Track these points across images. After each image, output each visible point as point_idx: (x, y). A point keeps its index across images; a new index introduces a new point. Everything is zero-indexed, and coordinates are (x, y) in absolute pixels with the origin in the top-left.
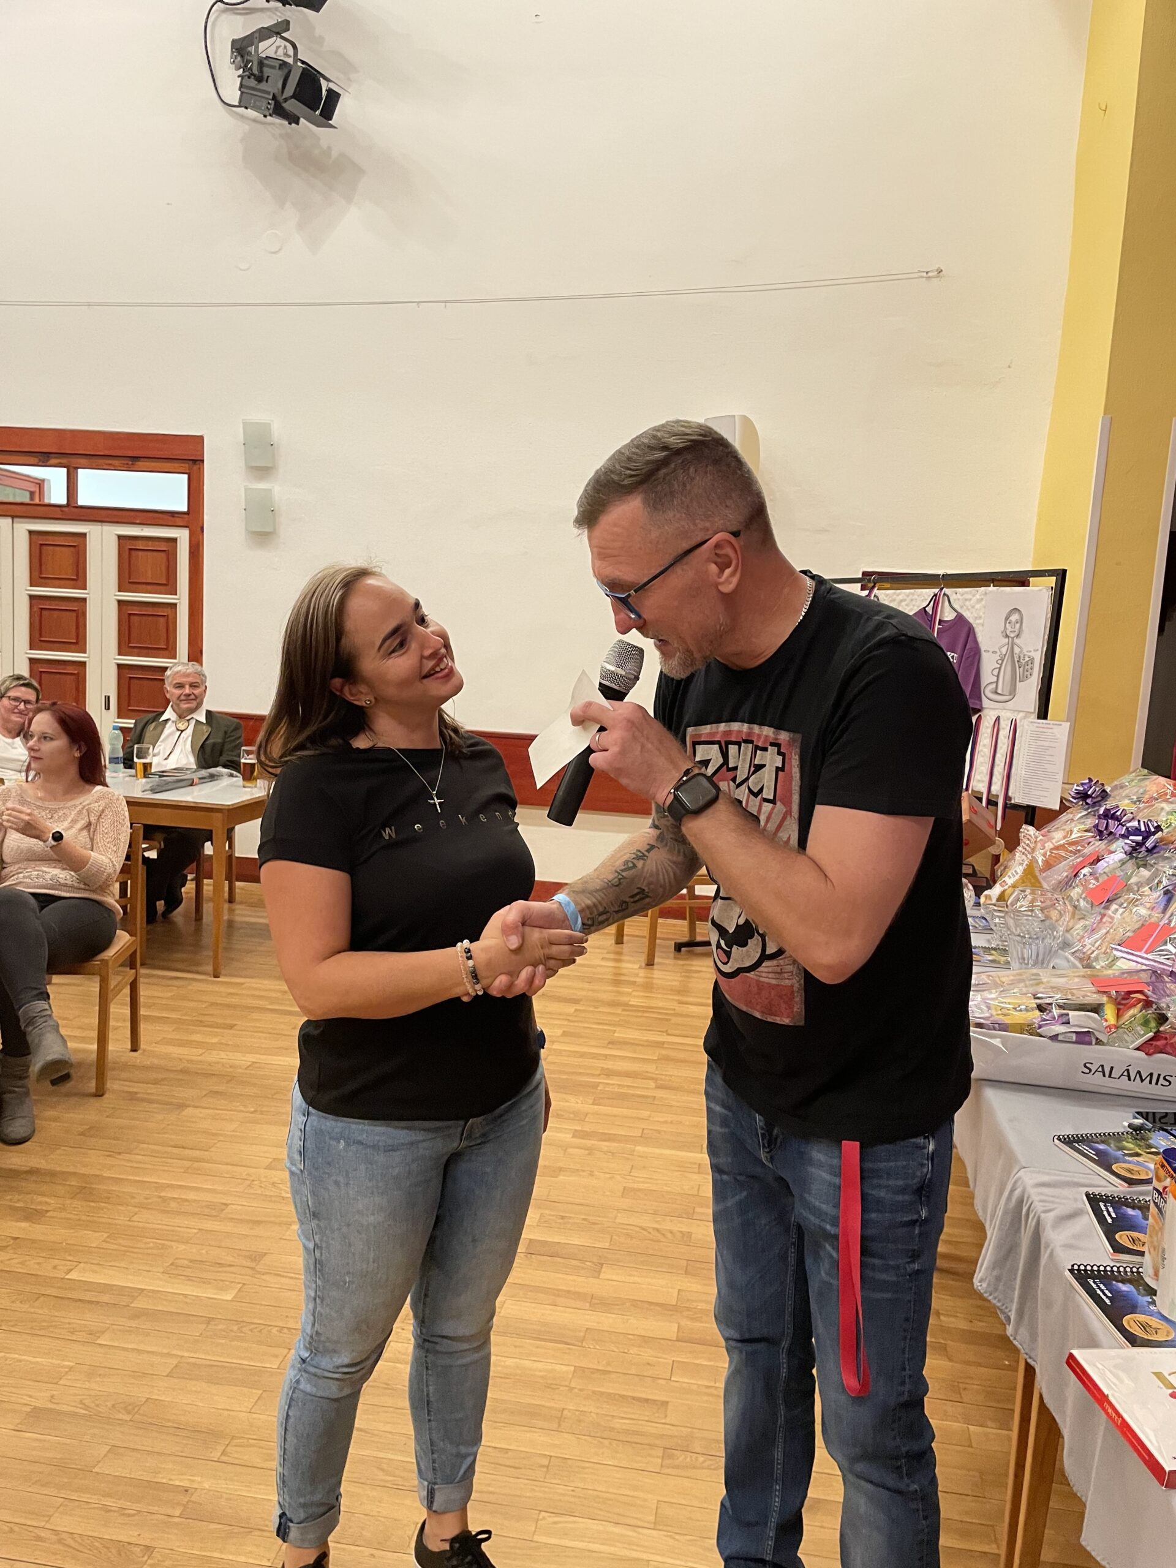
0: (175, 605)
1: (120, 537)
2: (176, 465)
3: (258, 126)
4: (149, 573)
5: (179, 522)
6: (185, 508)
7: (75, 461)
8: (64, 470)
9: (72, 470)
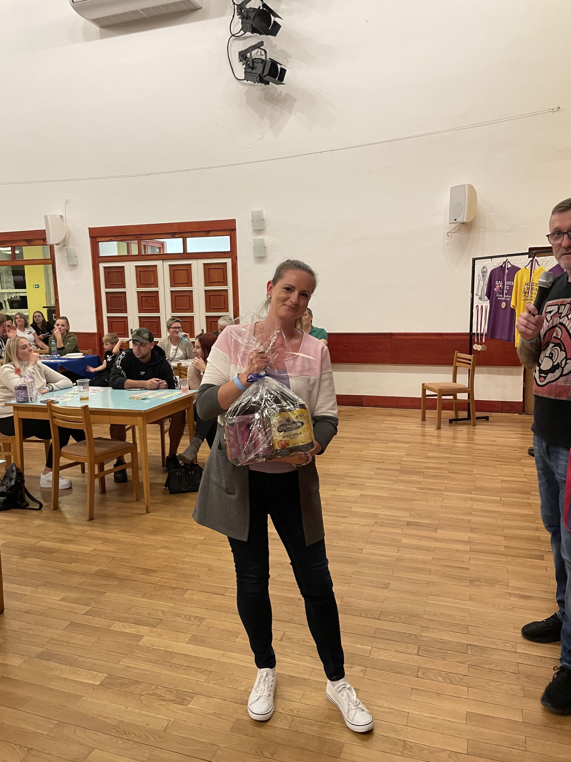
0: (227, 290)
1: (204, 264)
2: (225, 233)
3: (251, 87)
4: (216, 278)
5: (227, 256)
6: (229, 250)
7: (185, 235)
8: (182, 239)
9: (184, 239)
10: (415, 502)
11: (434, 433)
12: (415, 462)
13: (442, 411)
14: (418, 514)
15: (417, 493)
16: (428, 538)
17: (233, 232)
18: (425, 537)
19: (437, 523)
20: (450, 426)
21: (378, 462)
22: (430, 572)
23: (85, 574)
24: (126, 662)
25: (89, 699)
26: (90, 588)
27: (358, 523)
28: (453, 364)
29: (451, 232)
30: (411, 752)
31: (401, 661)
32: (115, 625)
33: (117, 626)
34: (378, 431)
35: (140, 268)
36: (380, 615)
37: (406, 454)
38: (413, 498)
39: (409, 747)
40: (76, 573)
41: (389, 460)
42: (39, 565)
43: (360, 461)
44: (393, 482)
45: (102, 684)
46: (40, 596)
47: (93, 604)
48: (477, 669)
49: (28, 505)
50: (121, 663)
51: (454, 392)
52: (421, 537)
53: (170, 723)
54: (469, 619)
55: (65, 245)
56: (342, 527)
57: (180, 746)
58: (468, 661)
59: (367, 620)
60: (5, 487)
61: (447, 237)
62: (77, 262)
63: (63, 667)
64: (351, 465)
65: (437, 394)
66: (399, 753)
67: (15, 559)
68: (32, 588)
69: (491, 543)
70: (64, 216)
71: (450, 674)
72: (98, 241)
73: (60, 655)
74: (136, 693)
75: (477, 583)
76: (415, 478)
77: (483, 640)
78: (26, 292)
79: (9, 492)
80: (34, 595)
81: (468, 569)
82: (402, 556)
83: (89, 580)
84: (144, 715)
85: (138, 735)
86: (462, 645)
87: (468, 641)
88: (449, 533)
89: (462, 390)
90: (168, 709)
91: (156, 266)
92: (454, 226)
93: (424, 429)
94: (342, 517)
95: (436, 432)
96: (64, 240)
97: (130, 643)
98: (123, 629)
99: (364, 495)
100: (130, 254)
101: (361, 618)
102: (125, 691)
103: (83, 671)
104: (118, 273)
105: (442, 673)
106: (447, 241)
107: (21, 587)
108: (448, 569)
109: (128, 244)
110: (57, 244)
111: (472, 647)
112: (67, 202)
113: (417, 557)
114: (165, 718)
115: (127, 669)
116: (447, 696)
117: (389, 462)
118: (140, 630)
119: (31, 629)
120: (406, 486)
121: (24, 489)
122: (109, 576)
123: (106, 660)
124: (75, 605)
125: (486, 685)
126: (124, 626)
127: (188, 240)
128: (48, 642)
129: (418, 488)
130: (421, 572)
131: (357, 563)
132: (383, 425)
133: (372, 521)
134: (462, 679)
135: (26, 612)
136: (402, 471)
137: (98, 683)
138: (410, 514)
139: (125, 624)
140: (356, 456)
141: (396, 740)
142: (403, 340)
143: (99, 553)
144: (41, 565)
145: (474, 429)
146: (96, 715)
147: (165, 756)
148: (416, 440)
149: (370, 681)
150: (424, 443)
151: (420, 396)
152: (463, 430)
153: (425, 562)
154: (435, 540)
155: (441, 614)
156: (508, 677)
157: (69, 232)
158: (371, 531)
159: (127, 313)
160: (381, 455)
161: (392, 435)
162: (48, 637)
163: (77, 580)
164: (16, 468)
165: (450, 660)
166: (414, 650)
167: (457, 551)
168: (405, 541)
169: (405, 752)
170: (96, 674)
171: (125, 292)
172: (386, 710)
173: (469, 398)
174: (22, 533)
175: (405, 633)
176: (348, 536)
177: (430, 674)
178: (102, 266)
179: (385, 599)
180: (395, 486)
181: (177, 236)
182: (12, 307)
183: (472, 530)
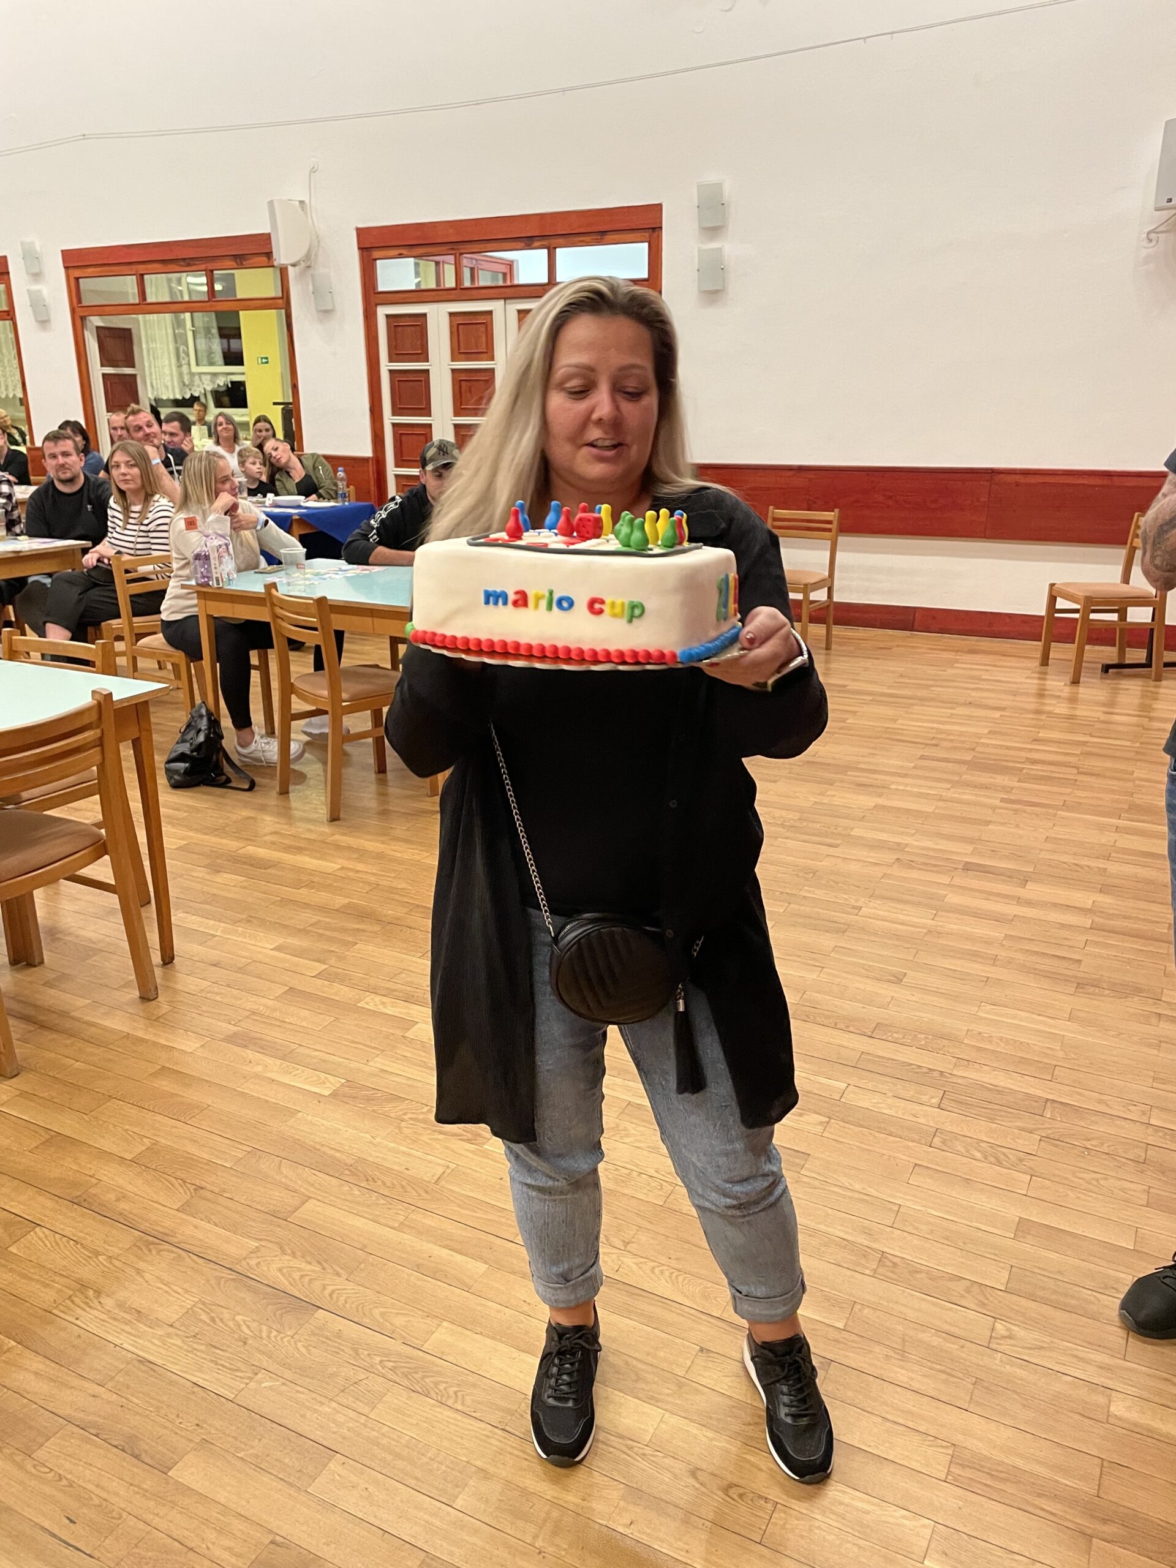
2: (639, 235)
6: (646, 275)
7: (554, 242)
8: (546, 251)
9: (552, 251)
10: (990, 827)
11: (1062, 691)
12: (1008, 748)
13: (1087, 647)
14: (993, 851)
15: (997, 810)
16: (1007, 896)
17: (655, 234)
18: (999, 894)
19: (1031, 870)
20: (1101, 678)
21: (927, 745)
22: (995, 960)
23: (323, 909)
24: (379, 1062)
25: (309, 1118)
26: (328, 933)
27: (861, 858)
28: (1126, 544)
29: (1158, 230)
30: (893, 1272)
31: (903, 1114)
32: (368, 999)
33: (372, 1002)
34: (938, 683)
35: (458, 318)
36: (877, 1030)
37: (990, 732)
38: (989, 819)
39: (890, 1264)
40: (307, 905)
41: (951, 741)
42: (241, 887)
43: (886, 741)
44: (949, 786)
45: (334, 1095)
46: (240, 939)
47: (332, 962)
48: (1056, 1146)
49: (229, 780)
50: (371, 1063)
51: (1121, 605)
52: (989, 895)
53: (448, 1171)
54: (1061, 1054)
55: (309, 267)
56: (826, 863)
57: (462, 1211)
58: (1039, 1129)
59: (847, 1036)
60: (188, 745)
61: (1145, 243)
62: (334, 306)
63: (269, 1060)
64: (867, 747)
65: (1078, 607)
66: (867, 1272)
67: (201, 873)
68: (225, 925)
69: (1141, 917)
70: (307, 201)
71: (1000, 1149)
72: (374, 257)
73: (266, 1041)
74: (393, 1115)
75: (1091, 990)
76: (1000, 780)
77: (1079, 1094)
78: (243, 374)
79: (195, 754)
80: (229, 937)
81: (1079, 961)
82: (940, 926)
83: (327, 920)
84: (404, 1153)
85: (388, 1184)
86: (1036, 1099)
87: (1049, 1093)
88: (1053, 891)
89: (1140, 601)
90: (447, 1148)
91: (490, 313)
92: (1165, 214)
93: (1042, 682)
94: (830, 846)
95: (1067, 691)
96: (308, 256)
97: (391, 1031)
98: (381, 1007)
99: (884, 807)
100: (442, 287)
101: (835, 1032)
102: (374, 1111)
103: (303, 1072)
104: (413, 328)
105: (982, 1144)
106: (1144, 252)
107: (208, 921)
108: (1034, 958)
109: (437, 263)
110: (294, 265)
111: (1056, 1105)
112: (313, 170)
113: (973, 930)
114: (440, 1161)
115: (382, 1075)
116: (986, 1187)
117: (949, 745)
118: (411, 1012)
119: (217, 993)
120: (976, 795)
121: (221, 753)
122: (364, 915)
123: (346, 1056)
124: (301, 960)
125: (1070, 1177)
126: (383, 1003)
127: (559, 252)
128: (247, 1017)
129: (1003, 800)
130: (974, 959)
131: (846, 931)
132: (950, 671)
133: (890, 857)
134: (1021, 1160)
135: (214, 965)
136: (975, 765)
137: (327, 1093)
138: (975, 849)
139: (385, 999)
140: (880, 729)
141: (865, 1249)
142: (1017, 484)
143: (351, 874)
144: (245, 888)
145: (1156, 687)
146: (319, 1144)
147: (433, 1224)
148: (1019, 704)
149: (834, 1143)
150: (1038, 712)
151: (1043, 613)
152: (1131, 689)
153: (988, 942)
154: (1019, 901)
155: (1001, 1039)
156: (1120, 1167)
157: (317, 237)
158: (884, 876)
159: (430, 415)
160: (934, 731)
161: (969, 691)
162: (248, 1008)
163: (307, 917)
164: (207, 710)
165: (1004, 1124)
166: (932, 1098)
167: (1063, 926)
168: (953, 899)
169: (880, 1270)
170: (326, 1078)
171: (427, 371)
172: (857, 1195)
173: (1153, 619)
174: (216, 830)
175: (920, 1067)
176: (834, 881)
177: (957, 1143)
178: (382, 312)
179: (889, 1003)
180: (953, 794)
181: (536, 244)
182: (219, 404)
183: (1104, 890)
